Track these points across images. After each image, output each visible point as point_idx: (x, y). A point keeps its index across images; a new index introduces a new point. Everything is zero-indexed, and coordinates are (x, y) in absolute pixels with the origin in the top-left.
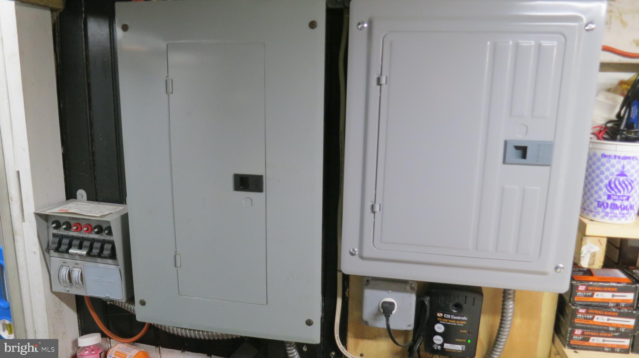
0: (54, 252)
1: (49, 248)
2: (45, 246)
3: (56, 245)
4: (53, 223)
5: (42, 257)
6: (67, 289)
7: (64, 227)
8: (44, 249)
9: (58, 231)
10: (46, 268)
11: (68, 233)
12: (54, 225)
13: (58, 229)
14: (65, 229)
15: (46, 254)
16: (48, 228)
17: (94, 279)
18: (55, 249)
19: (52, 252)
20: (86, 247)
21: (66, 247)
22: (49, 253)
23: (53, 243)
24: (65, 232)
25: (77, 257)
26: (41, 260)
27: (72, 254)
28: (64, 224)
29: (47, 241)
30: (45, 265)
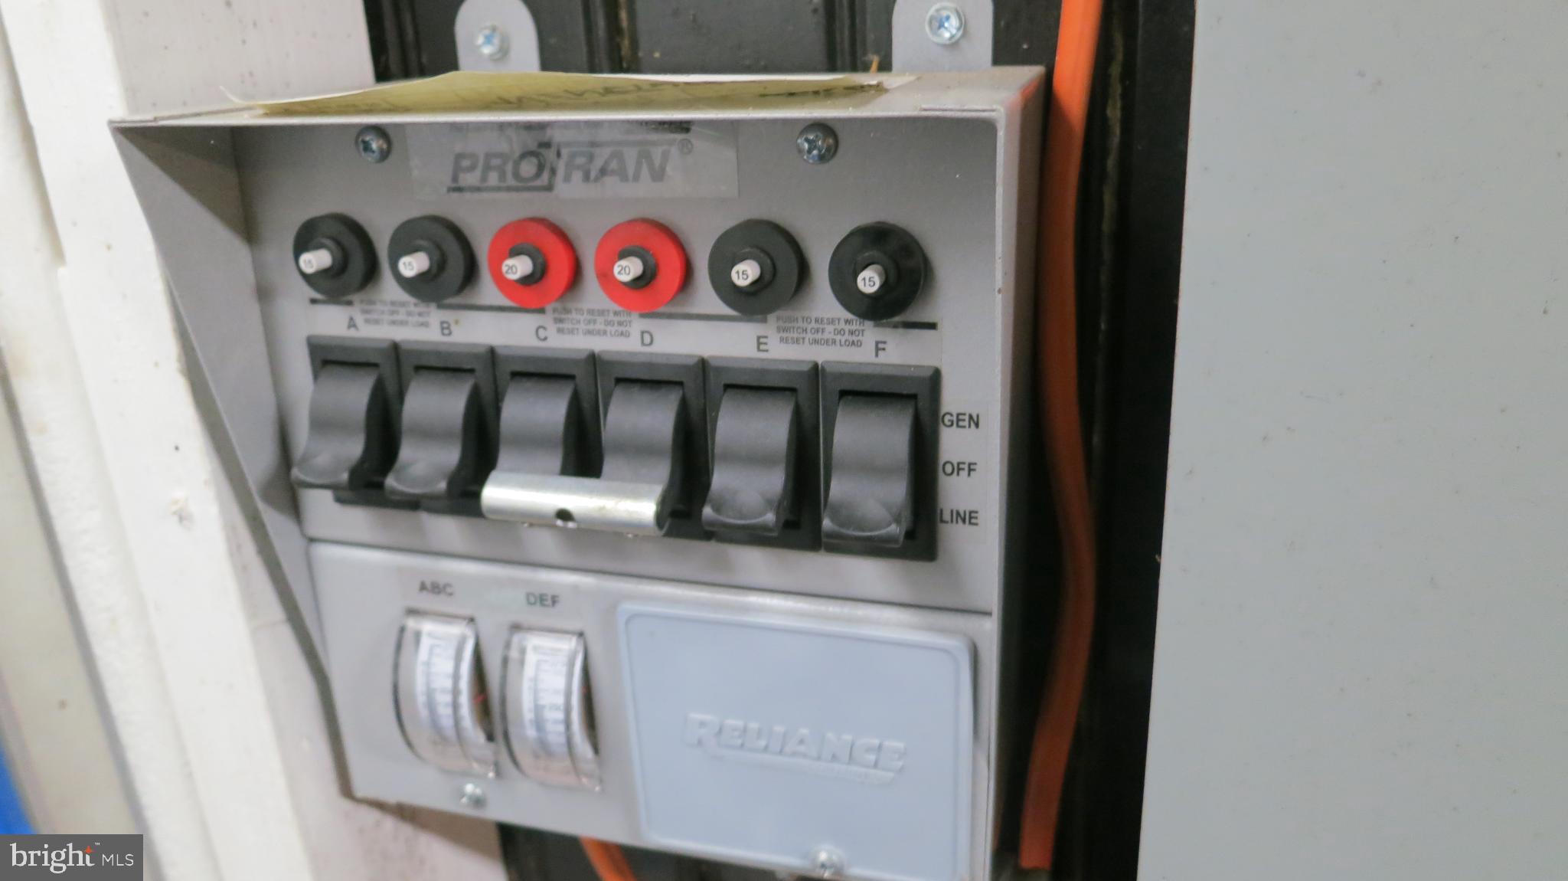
0: (339, 500)
1: (296, 473)
2: (259, 462)
3: (354, 448)
4: (304, 241)
5: (249, 548)
6: (469, 788)
7: (413, 265)
8: (253, 487)
9: (355, 312)
10: (286, 635)
11: (445, 328)
12: (316, 260)
13: (355, 298)
14: (423, 287)
15: (276, 521)
16: (264, 293)
17: (702, 724)
18: (345, 477)
19: (320, 504)
20: (638, 450)
21: (450, 456)
22: (294, 508)
23: (321, 424)
24: (425, 325)
25: (545, 544)
26: (241, 571)
27: (513, 521)
28: (405, 240)
29: (270, 413)
30: (275, 611)
